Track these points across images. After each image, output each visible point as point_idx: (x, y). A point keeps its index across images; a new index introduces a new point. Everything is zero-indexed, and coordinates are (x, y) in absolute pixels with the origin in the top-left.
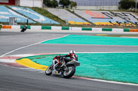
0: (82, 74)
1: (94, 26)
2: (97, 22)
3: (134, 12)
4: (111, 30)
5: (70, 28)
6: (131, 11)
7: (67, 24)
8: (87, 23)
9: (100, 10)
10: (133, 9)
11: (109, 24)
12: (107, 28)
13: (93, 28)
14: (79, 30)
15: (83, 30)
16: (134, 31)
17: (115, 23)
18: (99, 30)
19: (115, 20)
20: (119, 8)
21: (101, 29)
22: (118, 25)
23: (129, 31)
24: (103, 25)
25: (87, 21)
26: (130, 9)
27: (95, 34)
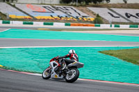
0: (23, 69)
1: (35, 20)
2: (38, 16)
3: (75, 6)
4: (52, 24)
5: (11, 22)
6: (72, 5)
7: (8, 18)
8: (28, 17)
9: (42, 4)
10: (74, 4)
11: (51, 18)
12: (48, 22)
13: (34, 23)
14: (20, 24)
15: (24, 24)
16: (75, 25)
17: (56, 17)
18: (41, 24)
19: (57, 14)
20: (61, 2)
21: (42, 23)
22: (59, 19)
23: (70, 25)
24: (44, 19)
25: (28, 14)
26: (71, 3)
27: (36, 29)
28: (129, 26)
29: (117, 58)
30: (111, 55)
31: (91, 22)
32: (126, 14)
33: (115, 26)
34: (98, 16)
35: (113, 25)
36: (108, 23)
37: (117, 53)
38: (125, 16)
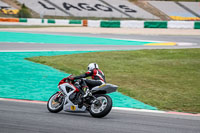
28: (68, 21)
29: (52, 68)
30: (43, 63)
31: (14, 15)
32: (65, 4)
33: (49, 22)
34: (24, 6)
35: (46, 20)
36: (39, 18)
37: (51, 61)
38: (62, 7)
